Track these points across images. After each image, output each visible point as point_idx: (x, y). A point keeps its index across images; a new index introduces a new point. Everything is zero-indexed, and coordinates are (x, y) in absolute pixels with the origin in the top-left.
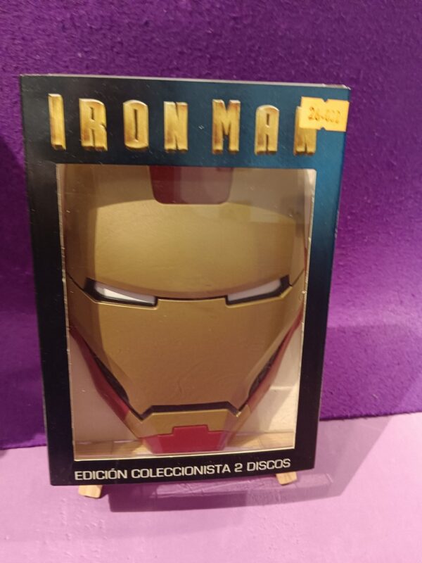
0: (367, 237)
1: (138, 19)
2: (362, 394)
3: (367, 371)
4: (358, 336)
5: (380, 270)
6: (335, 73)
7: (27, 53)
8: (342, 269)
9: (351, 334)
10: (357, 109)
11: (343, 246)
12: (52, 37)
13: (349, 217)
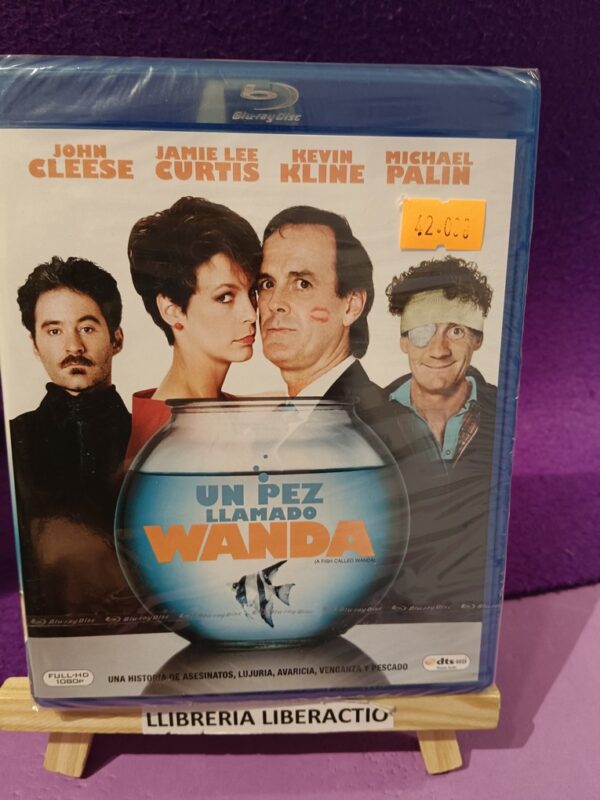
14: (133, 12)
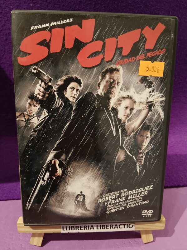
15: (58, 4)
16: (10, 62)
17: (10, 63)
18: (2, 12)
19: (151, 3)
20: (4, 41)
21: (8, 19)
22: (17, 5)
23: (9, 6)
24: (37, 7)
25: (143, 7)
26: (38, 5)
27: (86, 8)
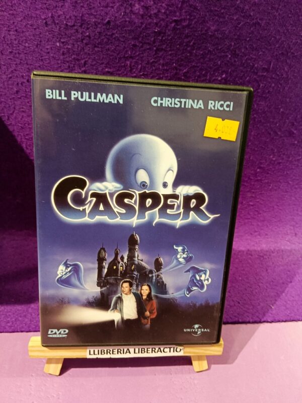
0: (271, 185)
1: (102, 19)
2: (262, 304)
3: (267, 286)
4: (262, 258)
5: (280, 209)
6: (251, 64)
7: (19, 41)
8: (252, 207)
9: (257, 256)
10: (267, 91)
11: (253, 191)
12: (38, 30)
13: (258, 170)
14: (112, 70)
15: (100, 46)
16: (22, 124)
17: (22, 126)
18: (11, 52)
19: (243, 51)
20: (14, 94)
21: (21, 62)
22: (36, 43)
23: (23, 44)
24: (67, 48)
25: (230, 56)
26: (69, 45)
27: (142, 55)
